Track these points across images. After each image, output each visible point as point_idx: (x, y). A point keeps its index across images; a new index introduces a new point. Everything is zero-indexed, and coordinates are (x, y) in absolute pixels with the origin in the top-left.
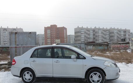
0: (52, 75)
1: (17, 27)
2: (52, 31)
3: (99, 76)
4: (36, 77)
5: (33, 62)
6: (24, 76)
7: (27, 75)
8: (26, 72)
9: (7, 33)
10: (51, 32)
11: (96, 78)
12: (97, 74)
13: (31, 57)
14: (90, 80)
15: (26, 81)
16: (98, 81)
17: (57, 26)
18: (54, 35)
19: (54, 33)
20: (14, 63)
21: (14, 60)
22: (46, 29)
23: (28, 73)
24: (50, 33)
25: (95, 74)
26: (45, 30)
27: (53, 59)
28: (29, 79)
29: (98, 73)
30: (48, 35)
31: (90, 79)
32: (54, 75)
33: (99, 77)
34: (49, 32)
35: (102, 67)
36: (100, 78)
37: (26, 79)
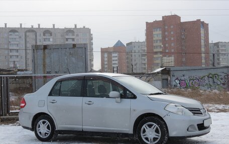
0: (81, 127)
1: (76, 26)
2: (166, 33)
3: (157, 129)
4: (57, 129)
5: (52, 103)
6: (37, 129)
7: (42, 125)
8: (41, 121)
9: (51, 40)
10: (164, 37)
11: (151, 133)
12: (154, 126)
13: (50, 94)
14: (142, 137)
15: (41, 137)
16: (155, 139)
17: (179, 18)
18: (172, 45)
19: (172, 39)
20: (23, 105)
21: (24, 99)
22: (151, 27)
23: (44, 123)
24: (161, 38)
25: (150, 126)
26: (147, 30)
27: (84, 98)
28: (46, 133)
29: (155, 124)
30: (154, 44)
31: (142, 134)
32: (84, 127)
33: (157, 131)
34: (157, 34)
35: (161, 113)
36: (157, 134)
37: (40, 133)
